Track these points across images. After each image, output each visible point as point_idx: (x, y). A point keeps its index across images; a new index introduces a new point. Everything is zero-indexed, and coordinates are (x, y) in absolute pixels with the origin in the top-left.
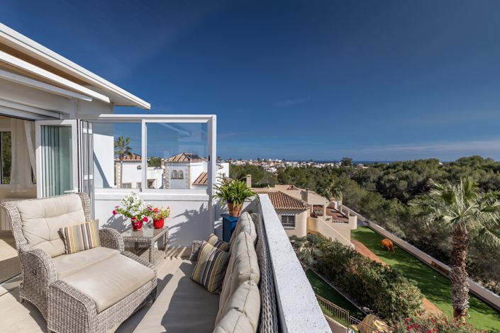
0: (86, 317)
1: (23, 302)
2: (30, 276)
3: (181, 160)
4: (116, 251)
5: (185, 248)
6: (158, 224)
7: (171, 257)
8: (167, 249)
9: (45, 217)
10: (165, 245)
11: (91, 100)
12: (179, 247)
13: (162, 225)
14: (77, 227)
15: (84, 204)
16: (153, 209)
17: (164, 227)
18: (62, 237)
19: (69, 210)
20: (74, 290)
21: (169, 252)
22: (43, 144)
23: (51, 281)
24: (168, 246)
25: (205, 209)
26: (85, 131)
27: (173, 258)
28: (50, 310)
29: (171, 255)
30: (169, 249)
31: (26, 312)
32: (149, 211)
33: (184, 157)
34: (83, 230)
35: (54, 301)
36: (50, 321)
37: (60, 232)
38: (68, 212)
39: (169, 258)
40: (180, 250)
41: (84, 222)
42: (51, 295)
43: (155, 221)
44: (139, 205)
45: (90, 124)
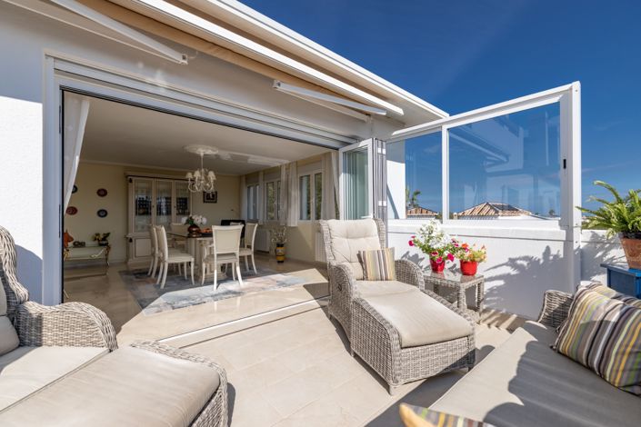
0: (389, 346)
1: (331, 318)
2: (336, 290)
3: (484, 213)
4: (414, 287)
5: (515, 316)
6: (468, 268)
7: (489, 325)
8: (481, 310)
9: (347, 238)
10: (479, 303)
11: (384, 114)
12: (504, 311)
13: (474, 272)
14: (374, 252)
15: (379, 231)
16: (460, 245)
17: (477, 275)
18: (361, 262)
19: (366, 235)
20: (375, 311)
21: (486, 315)
22: (344, 171)
23: (354, 297)
24: (484, 306)
25: (556, 256)
26: (379, 151)
27: (493, 326)
28: (353, 328)
29: (489, 321)
30: (485, 311)
31: (333, 329)
32: (455, 247)
33: (488, 208)
34: (379, 256)
35: (358, 319)
36: (353, 340)
37: (359, 256)
38: (365, 237)
39: (485, 325)
40: (504, 317)
41: (379, 249)
42: (354, 311)
43: (463, 263)
44: (442, 235)
45: (384, 143)
